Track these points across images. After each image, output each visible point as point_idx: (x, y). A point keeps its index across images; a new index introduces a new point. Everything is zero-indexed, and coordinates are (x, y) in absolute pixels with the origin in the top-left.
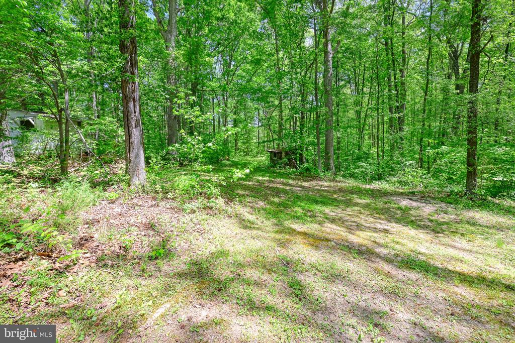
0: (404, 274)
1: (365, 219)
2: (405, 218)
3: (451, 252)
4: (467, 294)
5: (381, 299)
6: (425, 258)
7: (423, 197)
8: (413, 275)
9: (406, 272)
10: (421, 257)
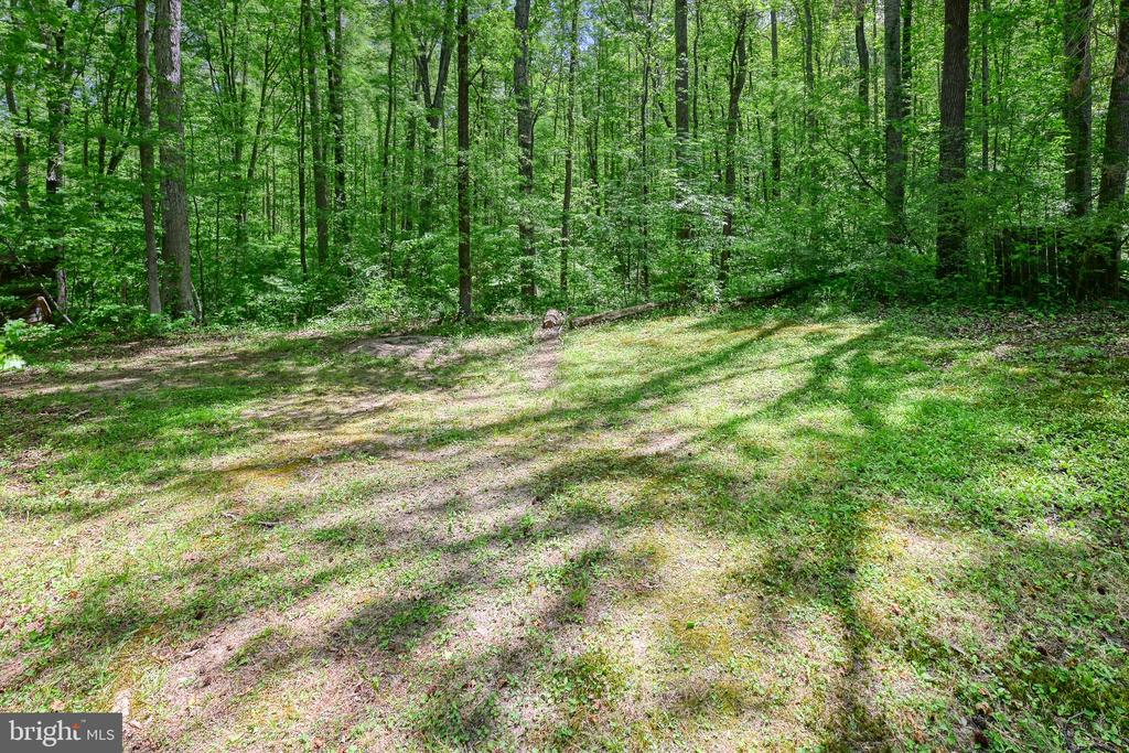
0: (441, 454)
1: (334, 403)
2: (398, 379)
3: (471, 405)
4: (504, 441)
5: (440, 489)
6: (450, 427)
7: (405, 335)
8: (450, 450)
9: (442, 451)
10: (447, 427)
